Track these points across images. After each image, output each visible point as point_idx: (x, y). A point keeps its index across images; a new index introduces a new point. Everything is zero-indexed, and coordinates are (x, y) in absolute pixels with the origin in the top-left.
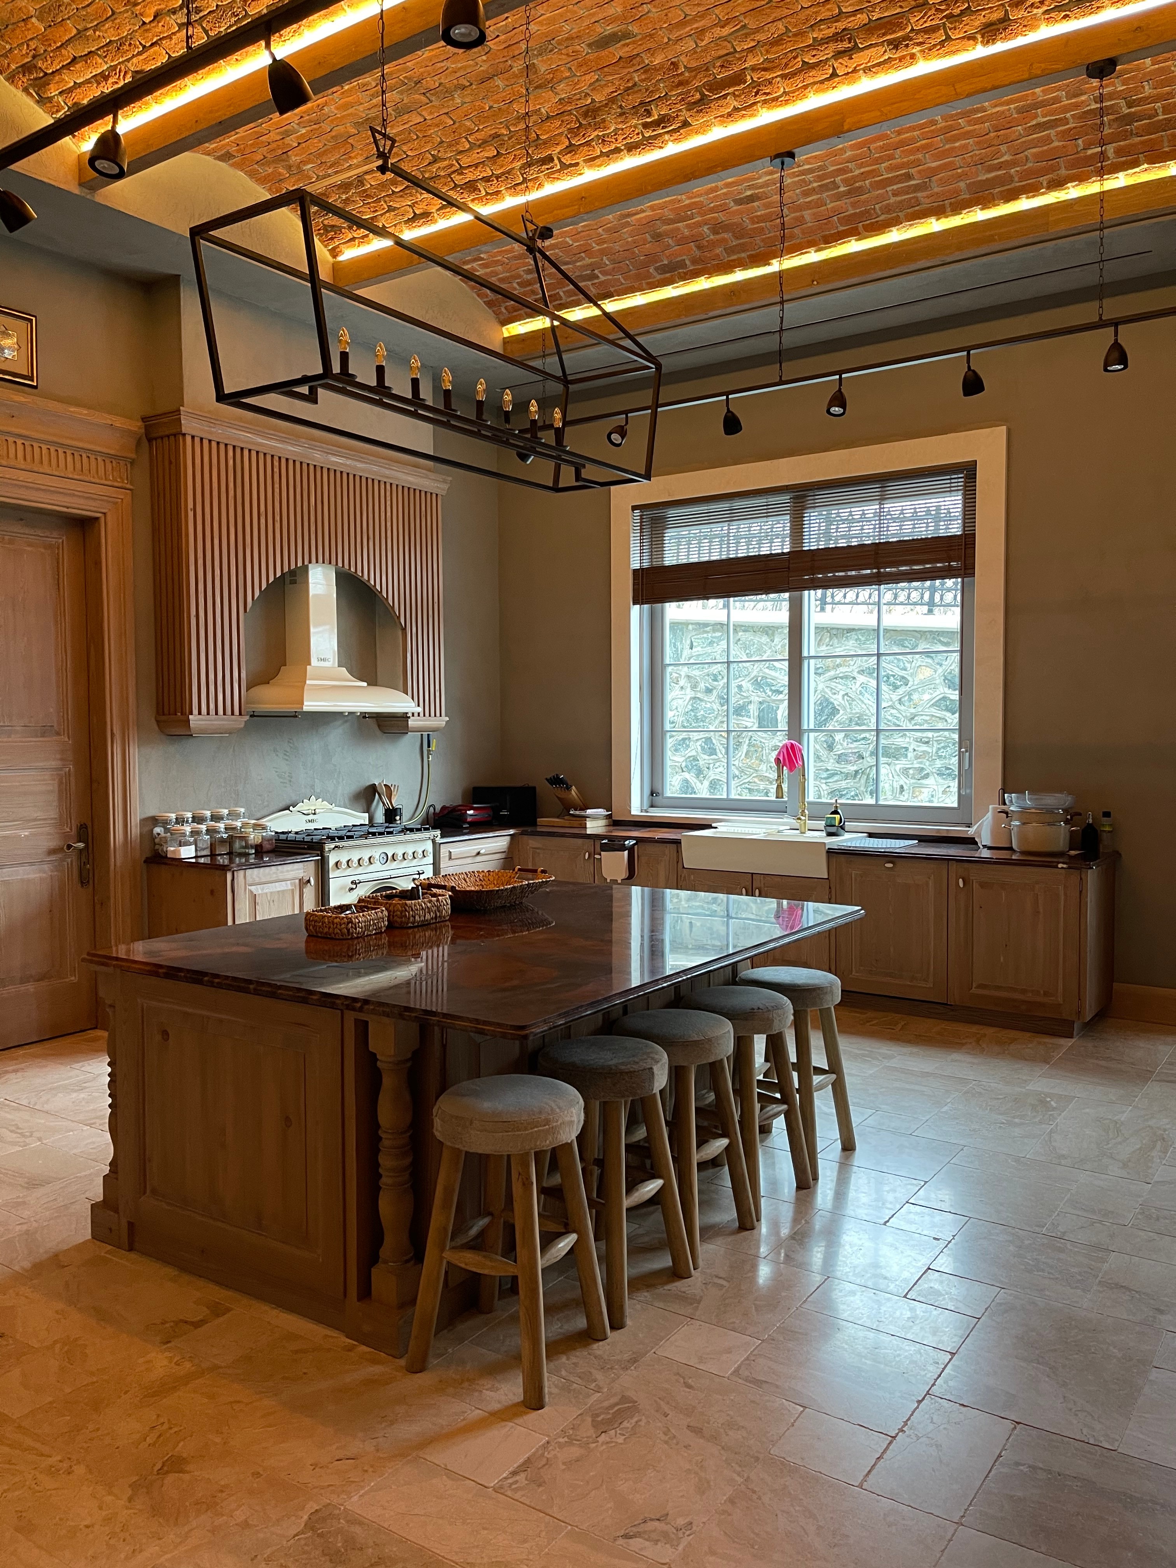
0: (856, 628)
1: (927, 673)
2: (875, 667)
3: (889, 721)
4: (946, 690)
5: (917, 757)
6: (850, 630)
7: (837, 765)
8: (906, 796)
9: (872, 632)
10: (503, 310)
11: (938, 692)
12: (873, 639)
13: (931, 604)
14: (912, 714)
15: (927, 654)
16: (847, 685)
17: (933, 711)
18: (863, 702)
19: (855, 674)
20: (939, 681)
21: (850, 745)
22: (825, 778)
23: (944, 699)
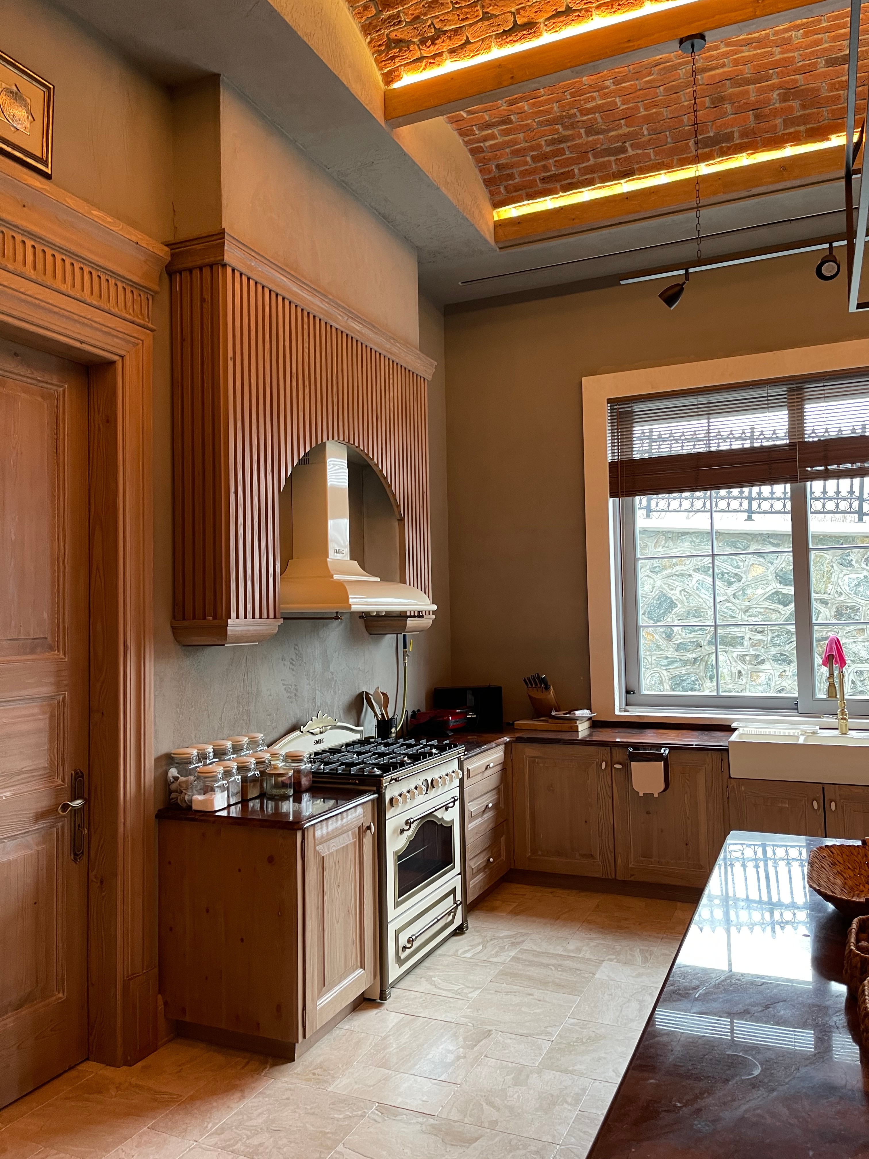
0: (691, 531)
1: (760, 570)
2: (711, 565)
3: (725, 613)
4: (778, 585)
5: (753, 645)
6: (685, 533)
7: (676, 653)
8: (745, 680)
9: (706, 536)
10: (502, 189)
11: (771, 587)
12: (708, 541)
13: (750, 512)
14: (746, 607)
15: (760, 554)
16: (683, 582)
17: (767, 604)
18: (699, 596)
19: (691, 572)
20: (771, 577)
21: (688, 636)
22: (665, 665)
23: (777, 593)
